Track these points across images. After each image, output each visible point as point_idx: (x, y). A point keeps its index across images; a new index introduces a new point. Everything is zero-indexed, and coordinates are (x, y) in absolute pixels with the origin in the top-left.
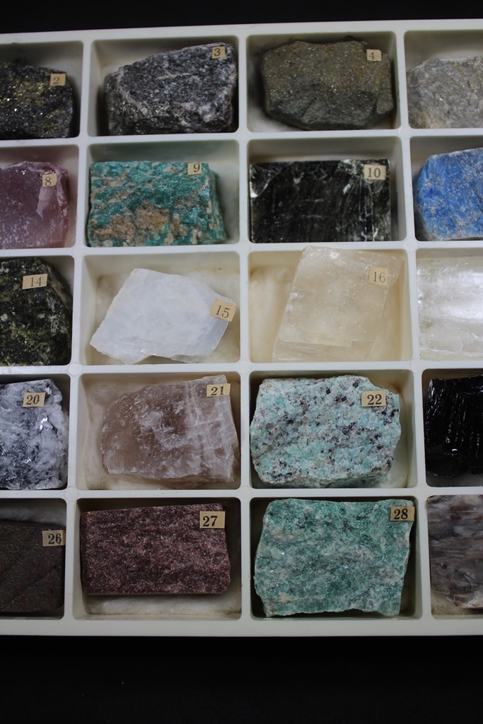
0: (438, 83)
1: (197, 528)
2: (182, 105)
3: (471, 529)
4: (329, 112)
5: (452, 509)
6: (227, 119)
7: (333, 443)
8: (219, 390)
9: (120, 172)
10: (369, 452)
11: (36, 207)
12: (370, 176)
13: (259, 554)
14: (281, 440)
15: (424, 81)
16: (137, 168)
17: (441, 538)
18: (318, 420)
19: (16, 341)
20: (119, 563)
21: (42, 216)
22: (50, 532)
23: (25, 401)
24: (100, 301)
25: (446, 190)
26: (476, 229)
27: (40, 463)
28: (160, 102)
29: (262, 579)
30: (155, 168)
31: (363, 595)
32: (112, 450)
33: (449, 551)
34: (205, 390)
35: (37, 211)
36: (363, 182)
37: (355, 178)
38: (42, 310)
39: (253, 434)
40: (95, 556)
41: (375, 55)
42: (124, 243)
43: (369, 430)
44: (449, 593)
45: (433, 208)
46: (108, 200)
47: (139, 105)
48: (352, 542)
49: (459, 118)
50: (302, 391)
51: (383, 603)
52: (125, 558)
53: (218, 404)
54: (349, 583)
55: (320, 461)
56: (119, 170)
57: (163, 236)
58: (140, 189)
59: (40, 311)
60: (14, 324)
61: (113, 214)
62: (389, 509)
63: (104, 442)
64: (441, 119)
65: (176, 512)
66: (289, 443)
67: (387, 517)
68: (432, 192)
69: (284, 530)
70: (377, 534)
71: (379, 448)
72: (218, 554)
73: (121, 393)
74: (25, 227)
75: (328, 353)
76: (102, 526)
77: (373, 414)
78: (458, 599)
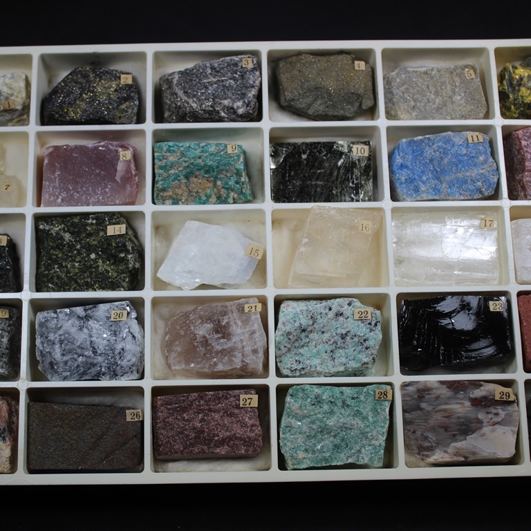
0: (406, 86)
1: (238, 407)
2: (222, 101)
3: (432, 405)
4: (327, 107)
5: (419, 391)
6: (254, 112)
7: (334, 345)
8: (254, 308)
9: (176, 150)
10: (360, 352)
11: (116, 175)
12: (357, 153)
13: (283, 424)
14: (296, 344)
15: (396, 84)
16: (189, 147)
17: (411, 411)
18: (323, 330)
19: (103, 273)
20: (182, 433)
21: (119, 182)
22: (132, 411)
23: (113, 316)
24: (158, 245)
25: (412, 165)
26: (434, 193)
27: (125, 360)
28: (205, 99)
29: (285, 442)
30: (203, 147)
31: (357, 452)
32: (175, 352)
33: (417, 421)
34: (243, 308)
35: (116, 178)
36: (353, 157)
37: (346, 155)
38: (123, 250)
39: (277, 339)
40: (164, 429)
41: (360, 65)
42: (180, 202)
43: (359, 336)
45: (403, 178)
46: (168, 171)
47: (190, 101)
48: (348, 416)
49: (421, 111)
50: (311, 309)
51: (371, 458)
52: (186, 430)
53: (253, 317)
54: (347, 445)
55: (324, 359)
56: (175, 148)
57: (208, 197)
58: (193, 163)
59: (121, 252)
60: (100, 261)
61: (173, 181)
62: (374, 392)
63: (167, 347)
64: (408, 112)
65: (223, 396)
66: (303, 346)
67: (373, 397)
68: (402, 166)
69: (301, 406)
70: (366, 409)
71: (367, 348)
72: (253, 425)
73: (178, 312)
74: (107, 190)
75: (329, 282)
76: (168, 407)
77: (362, 325)
78: (423, 455)
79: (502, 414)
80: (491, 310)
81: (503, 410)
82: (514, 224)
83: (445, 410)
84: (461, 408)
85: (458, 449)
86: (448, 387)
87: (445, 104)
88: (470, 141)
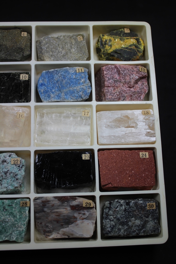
0: (48, 45)
3: (50, 209)
4: (7, 55)
5: (43, 202)
7: (1, 178)
10: (14, 181)
12: (22, 78)
15: (43, 44)
17: (39, 213)
25: (47, 84)
26: (57, 98)
31: (10, 235)
33: (42, 218)
36: (20, 80)
37: (17, 79)
41: (25, 34)
43: (13, 173)
44: (43, 233)
45: (42, 90)
48: (6, 215)
49: (56, 57)
51: (17, 238)
54: (5, 230)
62: (20, 202)
64: (49, 57)
67: (19, 205)
68: (42, 85)
70: (16, 211)
71: (17, 179)
77: (15, 167)
78: (46, 235)
79: (87, 213)
80: (83, 158)
81: (88, 212)
82: (98, 114)
83: (57, 212)
84: (65, 211)
85: (64, 232)
86: (59, 200)
87: (67, 53)
88: (78, 71)
